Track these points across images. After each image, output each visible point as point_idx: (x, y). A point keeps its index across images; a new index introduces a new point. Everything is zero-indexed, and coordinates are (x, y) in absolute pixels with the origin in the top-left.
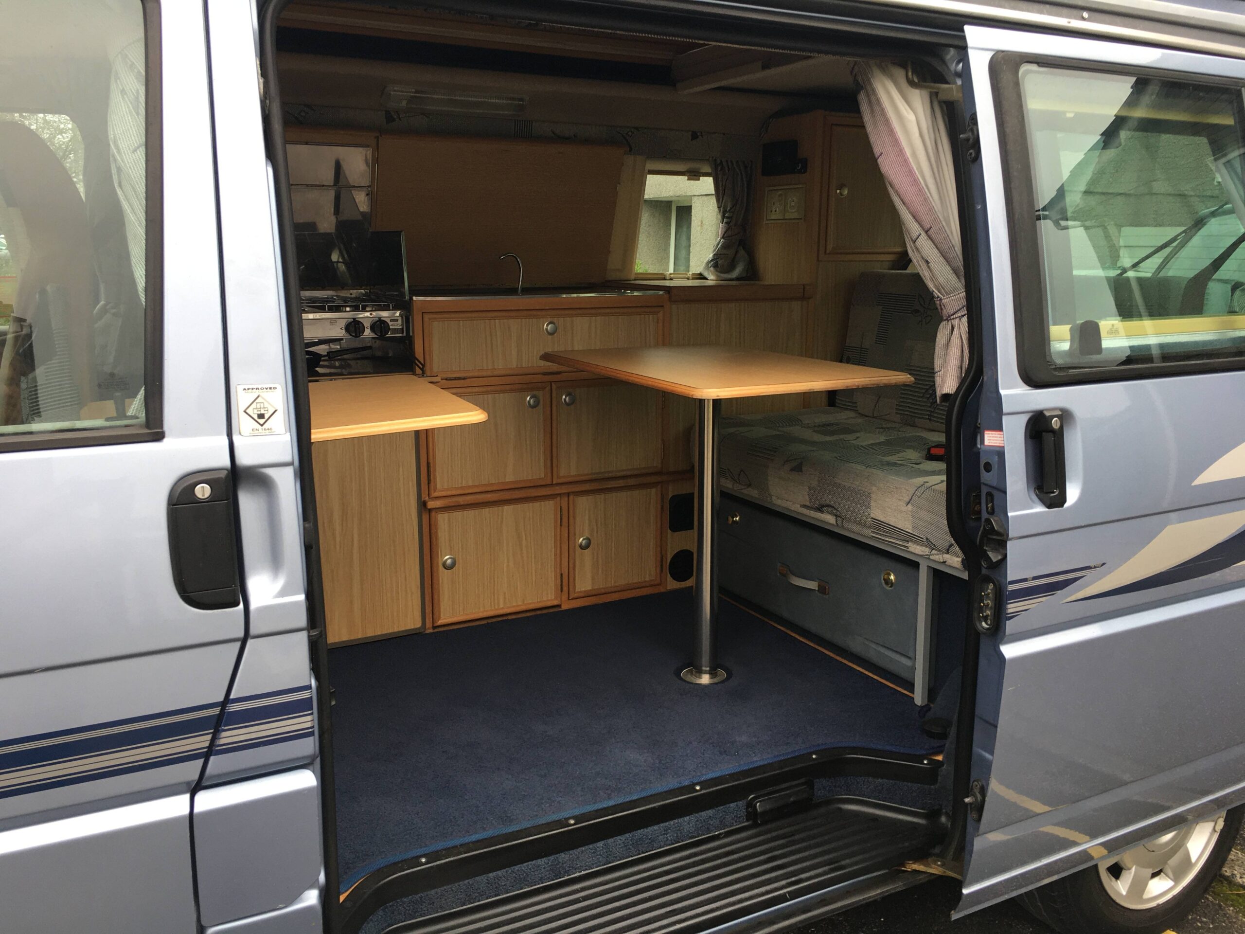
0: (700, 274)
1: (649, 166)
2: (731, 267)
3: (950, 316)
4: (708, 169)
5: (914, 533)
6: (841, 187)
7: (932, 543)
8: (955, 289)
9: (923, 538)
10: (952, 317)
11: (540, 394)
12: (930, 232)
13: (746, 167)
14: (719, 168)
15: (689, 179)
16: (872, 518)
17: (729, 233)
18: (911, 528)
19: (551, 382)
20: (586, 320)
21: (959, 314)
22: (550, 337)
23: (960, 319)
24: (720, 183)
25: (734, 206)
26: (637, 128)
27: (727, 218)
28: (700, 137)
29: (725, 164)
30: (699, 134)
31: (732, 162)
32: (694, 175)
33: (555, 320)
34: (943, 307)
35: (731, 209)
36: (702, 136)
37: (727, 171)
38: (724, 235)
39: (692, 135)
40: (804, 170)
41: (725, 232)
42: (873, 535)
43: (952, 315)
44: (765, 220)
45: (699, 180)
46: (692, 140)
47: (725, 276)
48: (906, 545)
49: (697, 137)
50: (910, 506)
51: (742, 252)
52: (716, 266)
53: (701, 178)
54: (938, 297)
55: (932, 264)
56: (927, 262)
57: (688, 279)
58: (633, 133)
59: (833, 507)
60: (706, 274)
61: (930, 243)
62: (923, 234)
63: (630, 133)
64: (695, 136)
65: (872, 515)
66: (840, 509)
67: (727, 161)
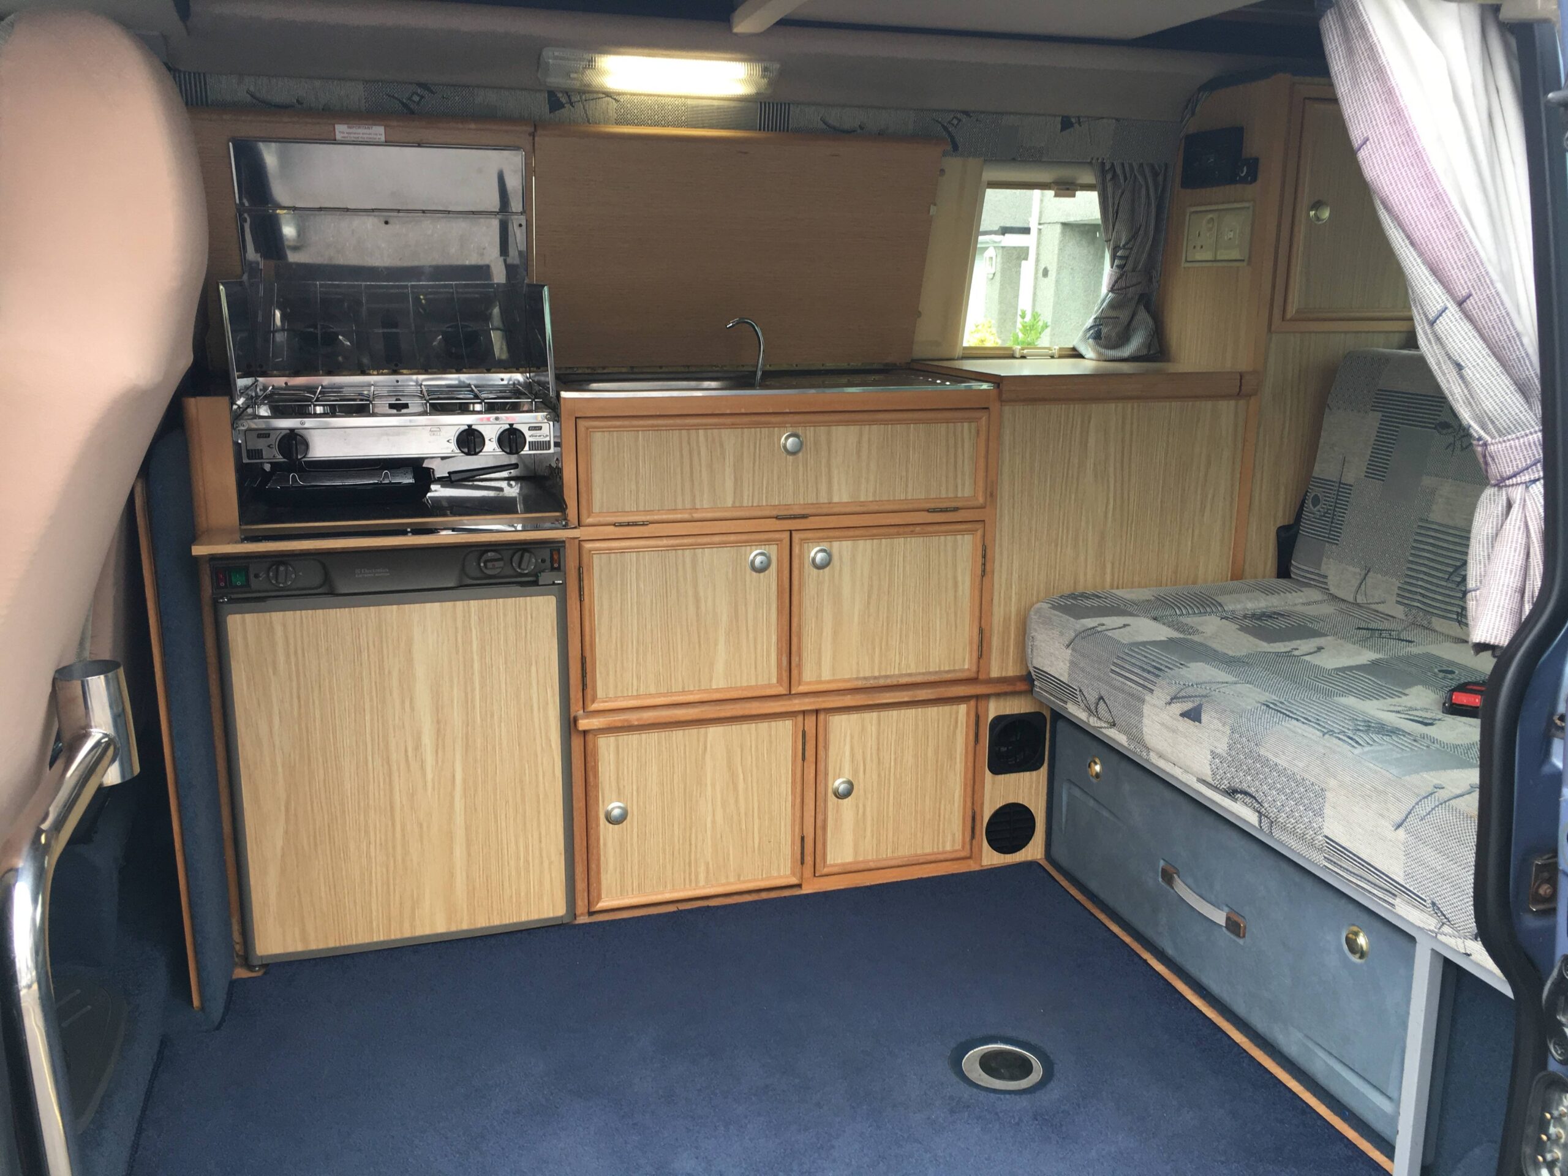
0: (1074, 349)
1: (989, 174)
2: (1123, 339)
3: (1503, 479)
4: (1089, 178)
5: (1407, 886)
6: (1317, 205)
7: (1444, 915)
8: (1518, 425)
9: (1425, 901)
10: (1507, 482)
11: (773, 551)
12: (1468, 304)
13: (1155, 175)
14: (1109, 177)
15: (1056, 196)
16: (1326, 837)
17: (1122, 283)
18: (1402, 874)
19: (791, 531)
20: (853, 429)
21: (1525, 477)
22: (790, 458)
23: (1527, 487)
24: (1110, 201)
25: (1133, 237)
26: (966, 113)
27: (1121, 258)
28: (1077, 126)
29: (1119, 171)
30: (1073, 120)
31: (1131, 166)
32: (1066, 188)
33: (800, 431)
34: (1489, 459)
35: (1127, 243)
36: (1080, 123)
37: (1122, 181)
38: (1113, 286)
39: (1063, 122)
40: (1253, 176)
41: (1116, 282)
42: (1326, 864)
43: (1509, 478)
44: (1184, 258)
45: (1074, 196)
46: (1061, 131)
47: (1112, 353)
48: (1391, 900)
49: (1071, 125)
50: (1401, 831)
51: (1143, 315)
52: (1097, 337)
53: (1078, 193)
54: (1480, 439)
55: (1468, 372)
56: (1459, 367)
57: (1052, 357)
58: (960, 120)
59: (1254, 798)
60: (1082, 349)
61: (1467, 326)
62: (1453, 308)
63: (955, 122)
64: (1066, 124)
65: (1326, 832)
66: (1266, 805)
67: (1123, 165)
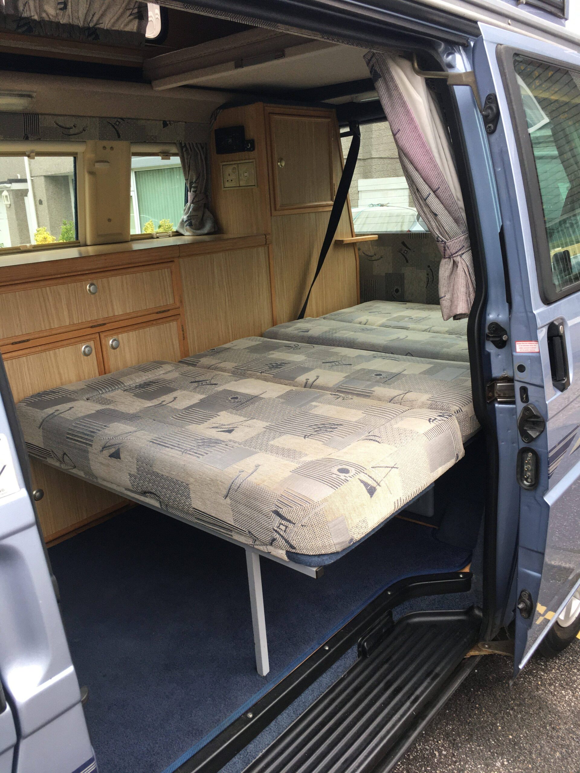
0: (177, 232)
1: (134, 149)
2: (201, 225)
3: (452, 255)
4: (174, 150)
6: (281, 160)
8: (456, 234)
10: (454, 256)
11: (92, 343)
12: (438, 191)
13: (202, 148)
14: (184, 149)
15: (162, 159)
17: (197, 199)
19: (99, 333)
20: (119, 278)
21: (460, 253)
22: (93, 296)
23: (461, 256)
24: (186, 161)
25: (198, 178)
26: (122, 119)
27: (194, 187)
28: (169, 125)
29: (188, 146)
30: (168, 123)
31: (192, 144)
32: (166, 155)
33: (95, 282)
34: (447, 248)
35: (196, 180)
36: (170, 123)
37: (190, 152)
38: (193, 201)
39: (163, 124)
40: (253, 148)
41: (194, 199)
43: (455, 254)
44: (223, 187)
45: (169, 159)
46: (164, 128)
47: (199, 232)
49: (167, 125)
51: (208, 213)
52: (190, 225)
53: (171, 158)
54: (443, 241)
55: (439, 217)
56: (436, 215)
57: (170, 236)
58: (119, 122)
60: (182, 231)
61: (437, 199)
62: (432, 193)
63: (118, 123)
64: (165, 124)
67: (189, 143)
